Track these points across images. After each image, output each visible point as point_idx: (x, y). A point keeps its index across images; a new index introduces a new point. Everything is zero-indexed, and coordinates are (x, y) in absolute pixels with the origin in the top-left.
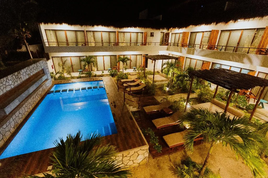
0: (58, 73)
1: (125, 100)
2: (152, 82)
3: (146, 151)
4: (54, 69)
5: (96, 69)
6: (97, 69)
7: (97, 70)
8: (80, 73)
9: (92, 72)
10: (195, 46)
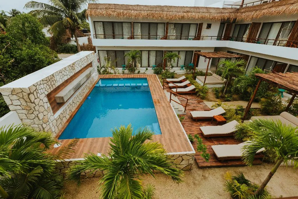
1: (170, 101)
3: (192, 157)
4: (99, 63)
5: (140, 65)
7: (141, 67)
8: (123, 69)
9: (135, 68)
10: (267, 41)
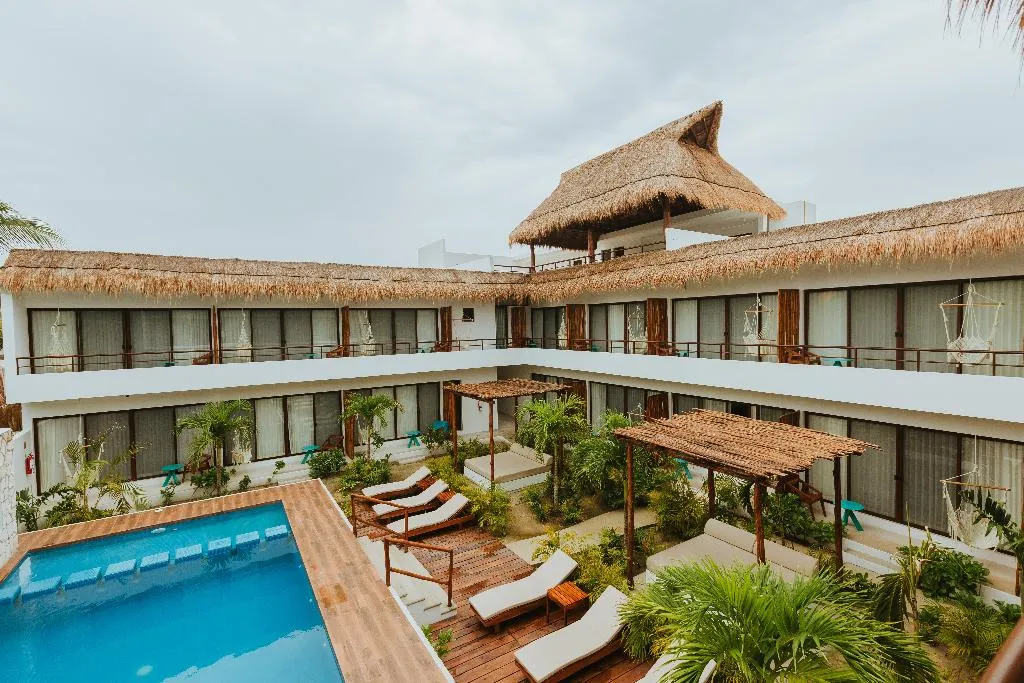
0: (54, 490)
1: (388, 578)
2: (487, 485)
4: (33, 475)
6: (255, 453)
7: (255, 459)
8: (166, 481)
9: (229, 469)
10: (610, 345)
